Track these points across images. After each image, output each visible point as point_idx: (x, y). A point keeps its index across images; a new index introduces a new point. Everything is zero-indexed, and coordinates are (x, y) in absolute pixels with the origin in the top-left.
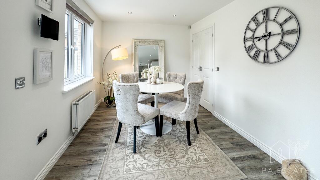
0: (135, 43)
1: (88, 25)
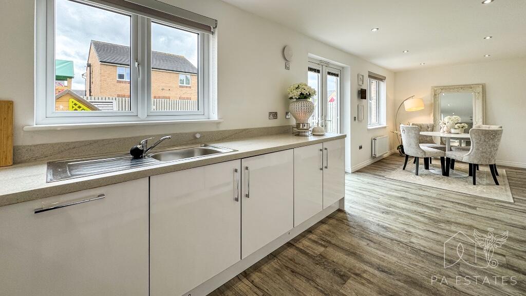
0: (435, 91)
1: (381, 82)
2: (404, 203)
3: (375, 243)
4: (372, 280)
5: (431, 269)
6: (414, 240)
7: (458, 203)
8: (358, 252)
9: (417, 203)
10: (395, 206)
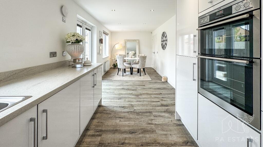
0: (125, 41)
1: (107, 36)
2: (124, 91)
3: (122, 118)
4: (130, 142)
5: (146, 120)
6: (135, 108)
7: (140, 85)
8: (118, 128)
9: (128, 89)
10: (122, 94)
